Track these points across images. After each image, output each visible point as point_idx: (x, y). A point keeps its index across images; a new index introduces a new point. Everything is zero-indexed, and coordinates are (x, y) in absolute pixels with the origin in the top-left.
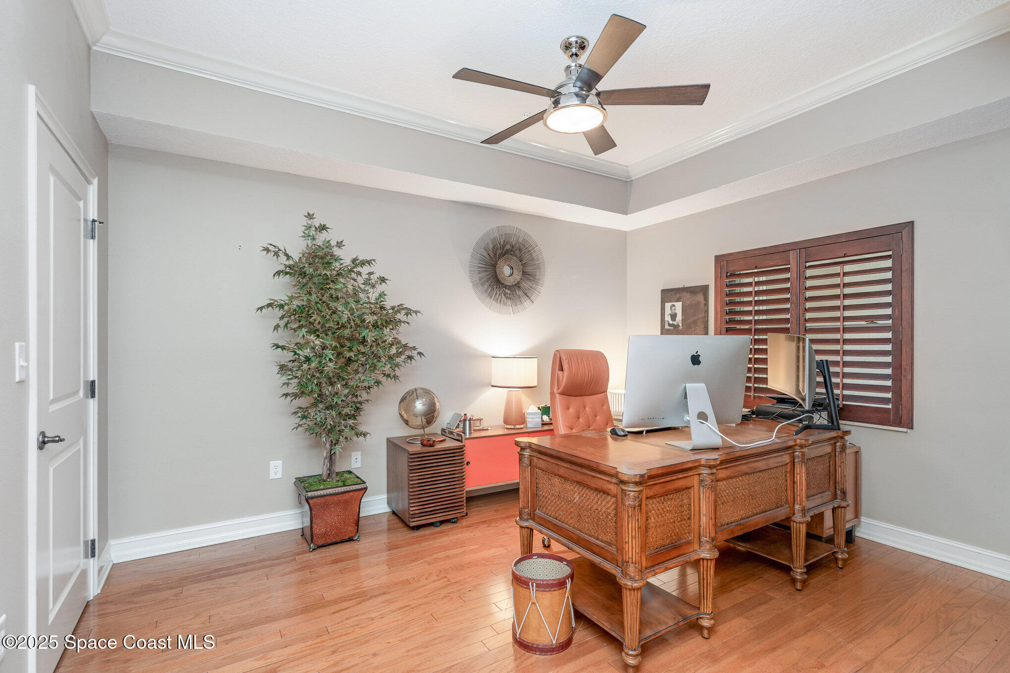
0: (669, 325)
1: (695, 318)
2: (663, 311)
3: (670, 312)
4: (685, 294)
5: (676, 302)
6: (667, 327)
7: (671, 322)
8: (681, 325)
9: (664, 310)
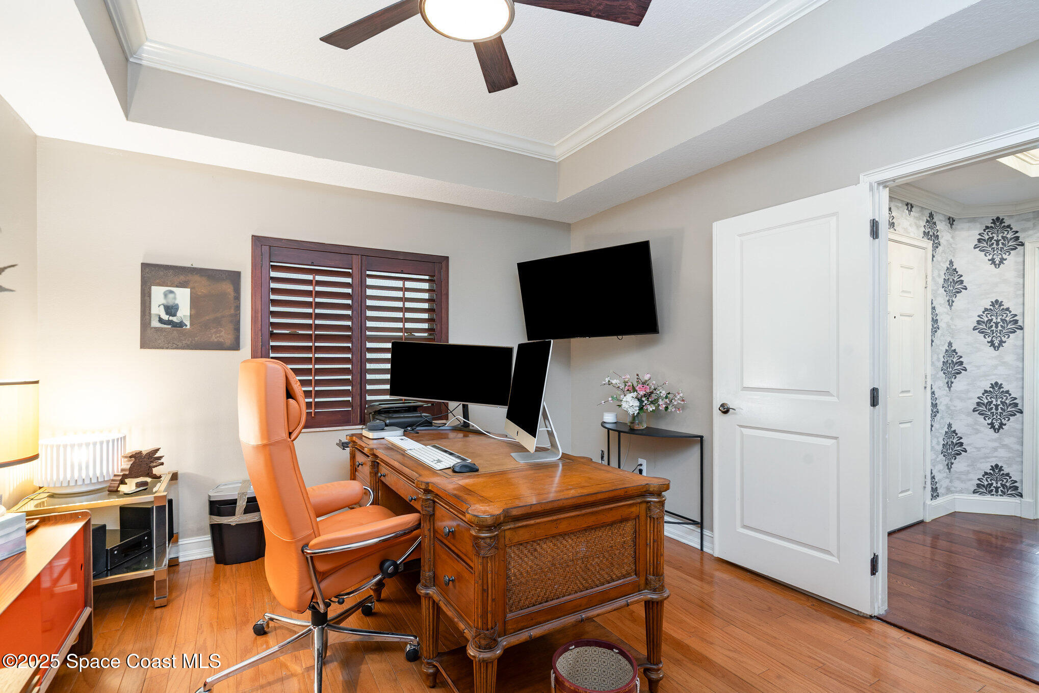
0: (161, 320)
1: (219, 315)
2: (147, 298)
3: (163, 301)
4: (197, 278)
5: (177, 286)
6: (155, 323)
7: (165, 317)
8: (188, 323)
9: (150, 296)
